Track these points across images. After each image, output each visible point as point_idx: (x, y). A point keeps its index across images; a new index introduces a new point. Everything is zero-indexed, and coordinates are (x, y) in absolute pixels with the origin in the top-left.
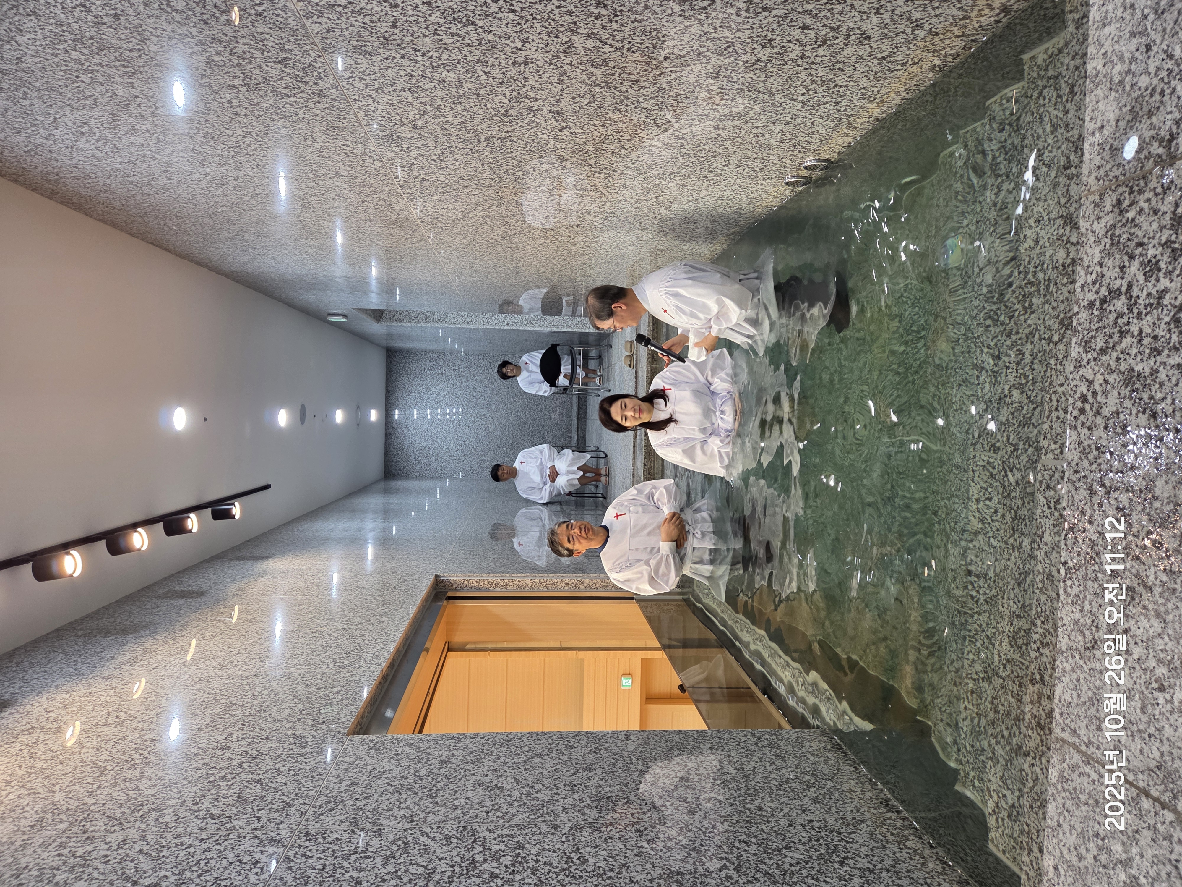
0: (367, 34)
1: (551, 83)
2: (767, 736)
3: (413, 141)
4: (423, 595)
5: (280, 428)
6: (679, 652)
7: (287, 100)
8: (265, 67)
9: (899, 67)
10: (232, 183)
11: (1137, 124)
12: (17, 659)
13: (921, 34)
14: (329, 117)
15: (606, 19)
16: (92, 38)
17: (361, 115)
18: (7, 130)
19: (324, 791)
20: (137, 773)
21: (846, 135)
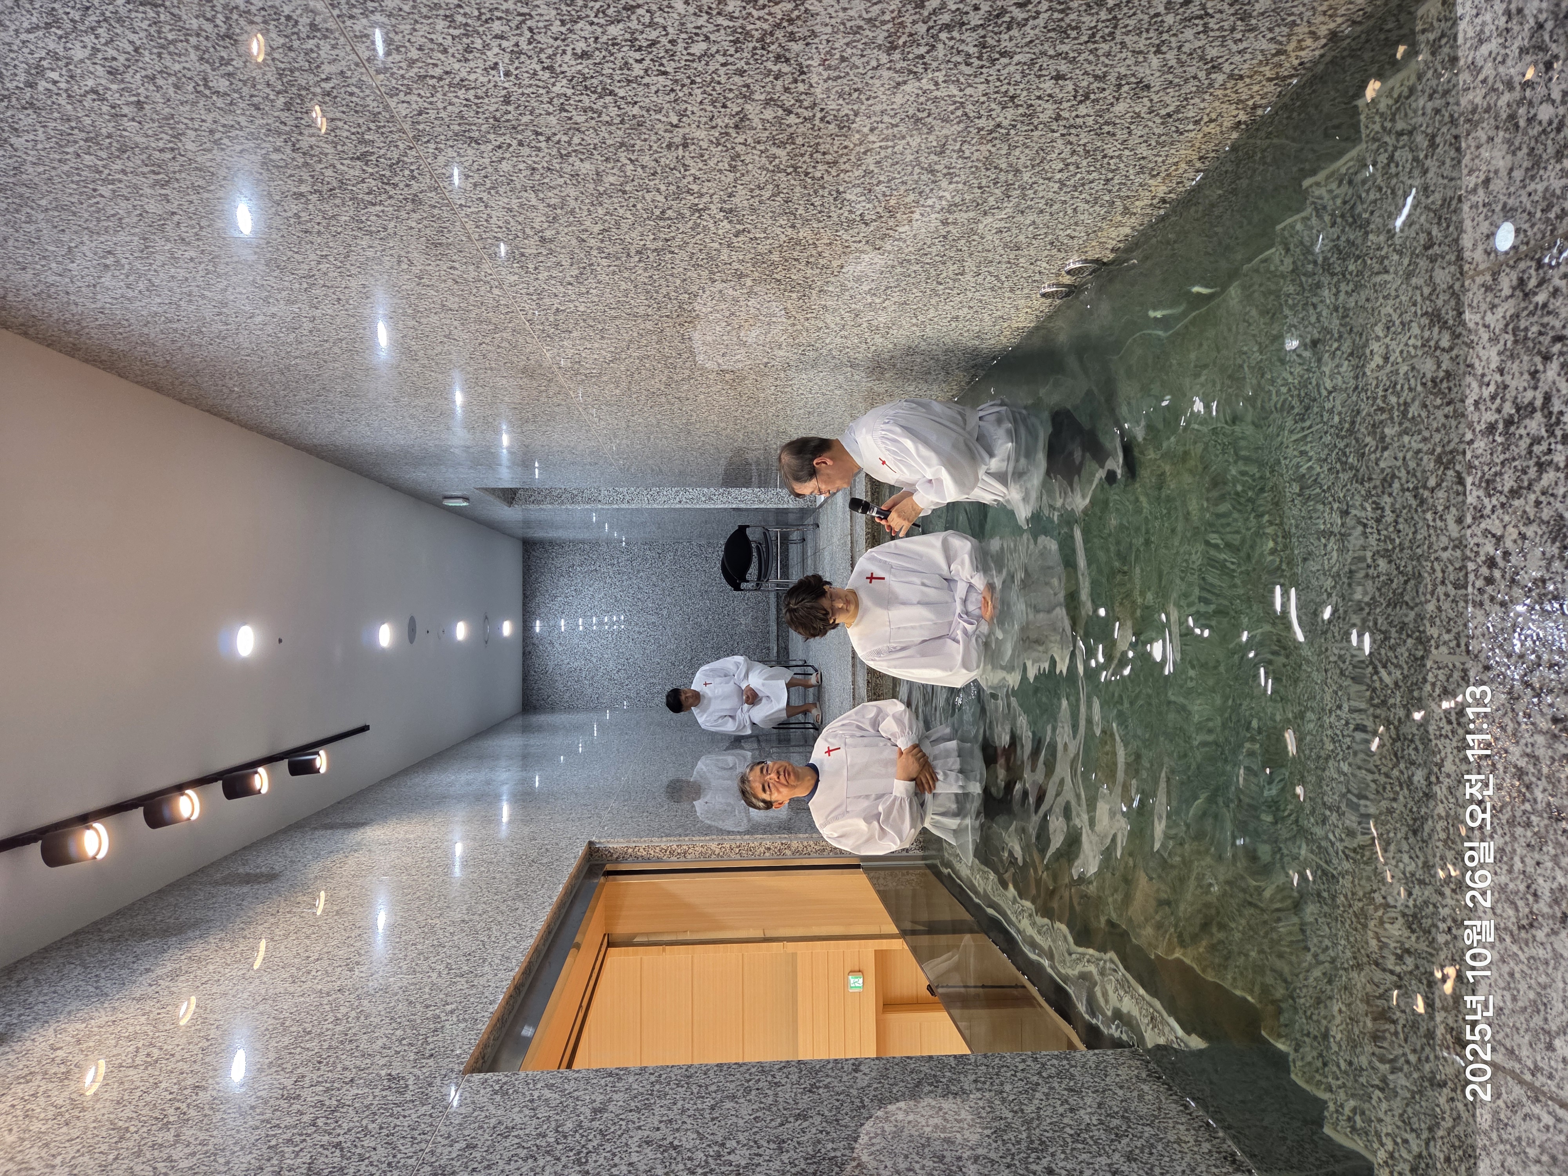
0: (472, 114)
1: (720, 171)
2: (1055, 1062)
3: (541, 259)
4: (571, 870)
5: (383, 650)
6: (924, 940)
7: (371, 209)
8: (339, 166)
9: (1191, 127)
10: (307, 326)
11: (1541, 172)
12: (18, 976)
13: (1219, 78)
14: (428, 231)
15: (789, 79)
16: (109, 136)
17: (470, 225)
18: (9, 266)
19: (428, 1158)
20: (170, 1136)
21: (1120, 224)
